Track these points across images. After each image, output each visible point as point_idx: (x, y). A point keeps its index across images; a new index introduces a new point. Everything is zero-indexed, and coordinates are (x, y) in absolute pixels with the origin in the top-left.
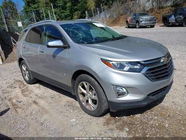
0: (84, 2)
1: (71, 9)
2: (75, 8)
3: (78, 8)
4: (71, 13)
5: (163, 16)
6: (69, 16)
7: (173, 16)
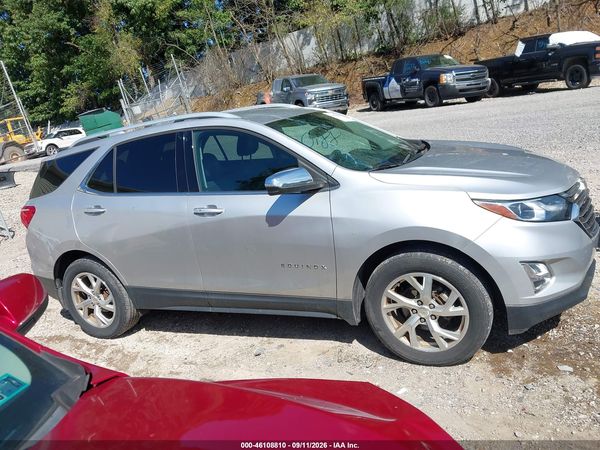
0: (98, 49)
1: (50, 75)
2: (64, 71)
3: (77, 71)
4: (49, 90)
5: (364, 83)
6: (44, 100)
7: (393, 80)
